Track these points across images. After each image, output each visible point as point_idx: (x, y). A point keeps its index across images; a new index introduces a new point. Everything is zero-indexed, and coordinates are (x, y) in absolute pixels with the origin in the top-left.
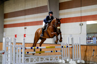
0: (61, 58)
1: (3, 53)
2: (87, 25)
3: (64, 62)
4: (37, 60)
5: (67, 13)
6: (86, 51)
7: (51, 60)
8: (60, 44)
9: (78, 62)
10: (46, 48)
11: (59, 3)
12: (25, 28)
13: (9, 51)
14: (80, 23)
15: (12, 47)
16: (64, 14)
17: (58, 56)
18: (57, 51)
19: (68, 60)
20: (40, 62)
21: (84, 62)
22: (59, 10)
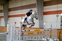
0: (44, 37)
1: (7, 34)
2: (61, 16)
3: (46, 40)
4: (29, 38)
5: (49, 9)
6: (60, 33)
7: (38, 38)
8: (44, 29)
9: (55, 40)
10: (35, 31)
11: (44, 2)
12: (22, 18)
13: (11, 32)
14: (57, 15)
15: (13, 30)
16: (47, 9)
17: (42, 36)
18: (41, 33)
19: (48, 39)
20: (30, 40)
21: (58, 40)
22: (44, 6)
